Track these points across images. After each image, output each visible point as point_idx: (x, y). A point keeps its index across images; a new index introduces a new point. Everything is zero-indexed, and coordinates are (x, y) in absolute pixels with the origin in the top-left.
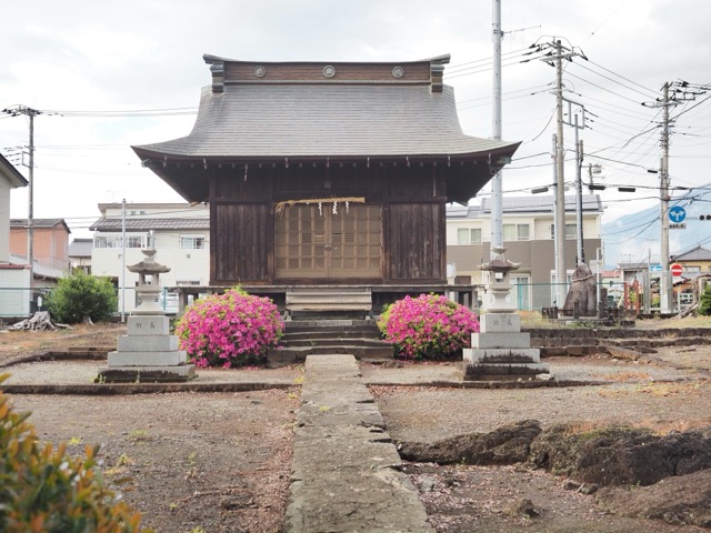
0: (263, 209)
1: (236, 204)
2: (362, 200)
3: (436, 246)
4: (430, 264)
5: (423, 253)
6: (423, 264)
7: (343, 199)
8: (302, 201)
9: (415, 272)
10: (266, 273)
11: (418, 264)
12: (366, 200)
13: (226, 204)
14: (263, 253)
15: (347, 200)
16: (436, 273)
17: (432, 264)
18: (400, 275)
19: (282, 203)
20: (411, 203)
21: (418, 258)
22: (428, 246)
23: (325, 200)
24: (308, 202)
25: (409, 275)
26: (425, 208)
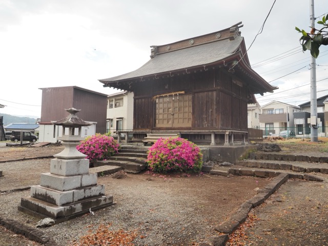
2: (183, 92)
3: (215, 112)
5: (209, 115)
6: (209, 120)
7: (176, 93)
8: (162, 95)
9: (205, 124)
10: (150, 126)
11: (206, 120)
12: (185, 92)
13: (139, 99)
14: (149, 118)
15: (178, 93)
16: (214, 125)
17: (213, 121)
18: (199, 126)
19: (155, 97)
20: (204, 92)
21: (206, 118)
22: (212, 111)
23: (170, 94)
25: (203, 126)
26: (210, 93)
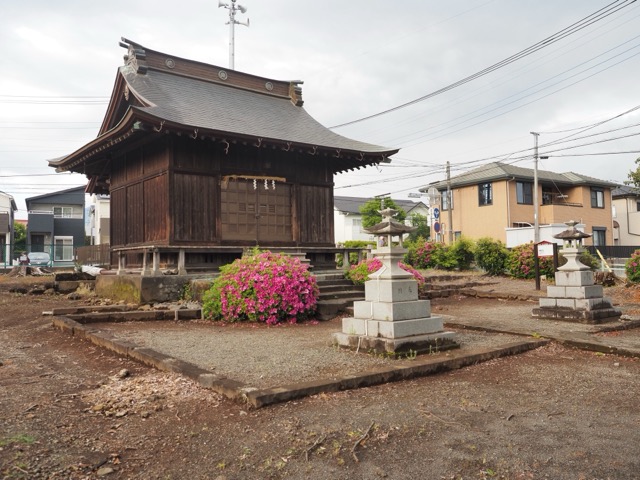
0: (212, 180)
1: (191, 173)
2: (284, 180)
3: (327, 218)
4: (325, 231)
5: (320, 224)
6: (320, 232)
8: (242, 177)
9: (316, 238)
10: (214, 235)
11: (317, 232)
12: (287, 180)
13: (183, 173)
14: (212, 219)
15: (274, 179)
16: (328, 238)
18: (307, 239)
19: (227, 177)
21: (317, 227)
23: (258, 178)
24: (247, 177)
25: (312, 240)
26: (321, 190)
